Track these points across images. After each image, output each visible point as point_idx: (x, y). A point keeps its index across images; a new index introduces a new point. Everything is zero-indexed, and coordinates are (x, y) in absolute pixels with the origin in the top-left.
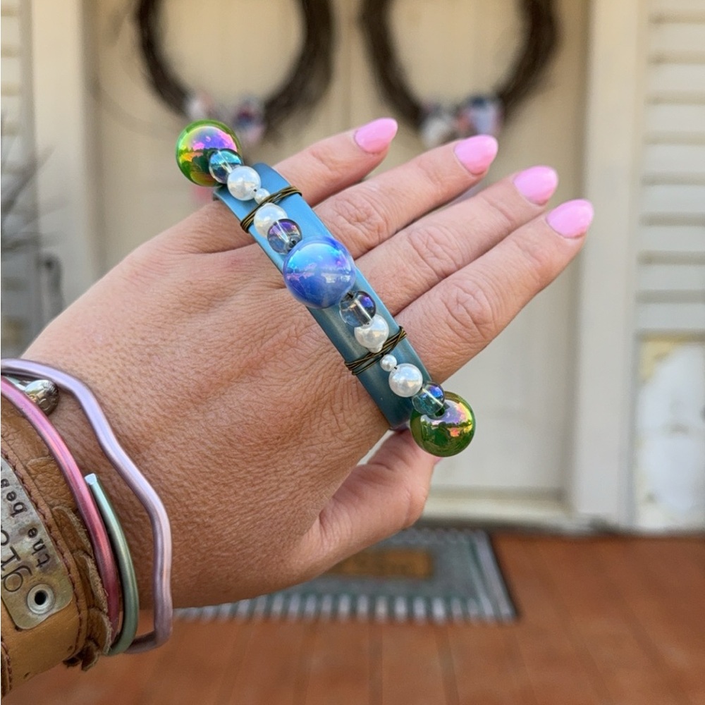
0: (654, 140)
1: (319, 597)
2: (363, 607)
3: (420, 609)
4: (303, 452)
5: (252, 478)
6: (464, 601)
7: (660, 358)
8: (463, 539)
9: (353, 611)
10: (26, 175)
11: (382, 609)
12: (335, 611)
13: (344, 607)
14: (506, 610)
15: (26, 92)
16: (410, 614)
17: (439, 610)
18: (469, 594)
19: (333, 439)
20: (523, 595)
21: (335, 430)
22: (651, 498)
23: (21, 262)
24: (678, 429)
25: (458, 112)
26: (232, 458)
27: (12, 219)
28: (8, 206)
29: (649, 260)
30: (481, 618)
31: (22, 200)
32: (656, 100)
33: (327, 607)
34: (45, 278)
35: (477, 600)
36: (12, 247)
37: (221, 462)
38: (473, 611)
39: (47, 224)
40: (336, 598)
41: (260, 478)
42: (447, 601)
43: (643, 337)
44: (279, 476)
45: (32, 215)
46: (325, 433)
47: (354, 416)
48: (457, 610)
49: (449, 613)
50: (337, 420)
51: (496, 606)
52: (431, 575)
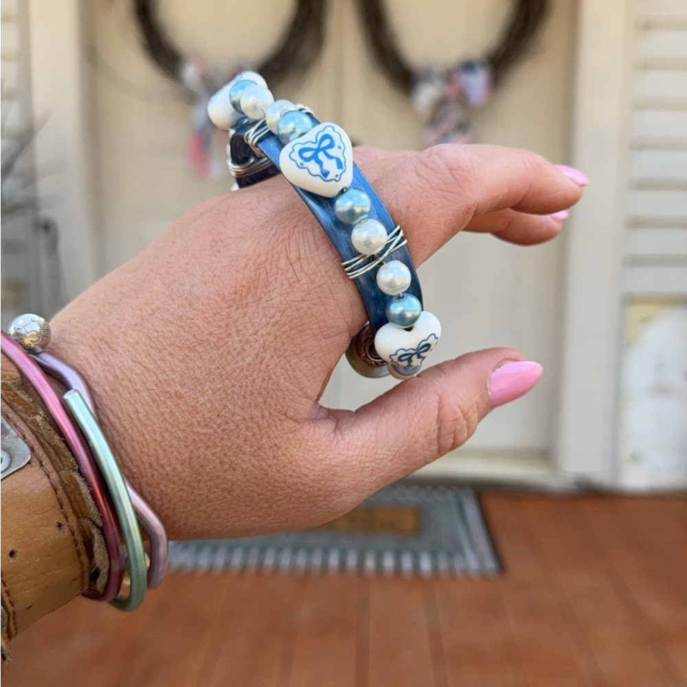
0: (642, 105)
1: (310, 551)
2: (352, 561)
3: (407, 563)
4: (264, 308)
5: (214, 340)
6: (450, 555)
7: (645, 320)
8: (450, 496)
9: (343, 565)
10: (24, 139)
11: (370, 563)
12: (325, 565)
13: (334, 561)
14: (490, 564)
15: (23, 57)
16: (398, 569)
17: (426, 565)
18: (455, 549)
19: (290, 290)
20: (507, 549)
21: (292, 280)
22: (635, 458)
23: (20, 224)
24: (662, 390)
25: (448, 76)
26: (192, 319)
27: (12, 183)
28: (8, 169)
29: (636, 224)
30: (466, 572)
31: (20, 164)
32: (645, 66)
33: (317, 561)
34: (42, 241)
35: (463, 554)
36: (11, 210)
37: (183, 324)
38: (458, 566)
39: (44, 188)
40: (326, 552)
41: (222, 339)
42: (434, 555)
43: (629, 300)
44: (241, 336)
45: (30, 179)
46: (282, 285)
47: (313, 266)
48: (443, 565)
49: (435, 567)
50: (293, 269)
51: (481, 561)
52: (419, 530)
